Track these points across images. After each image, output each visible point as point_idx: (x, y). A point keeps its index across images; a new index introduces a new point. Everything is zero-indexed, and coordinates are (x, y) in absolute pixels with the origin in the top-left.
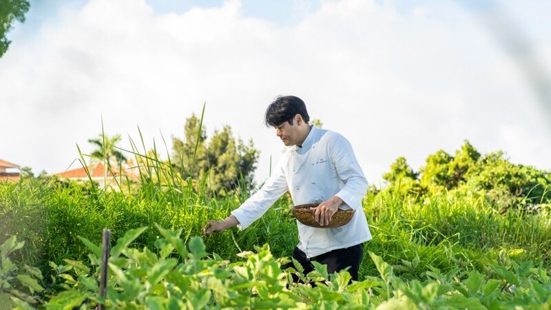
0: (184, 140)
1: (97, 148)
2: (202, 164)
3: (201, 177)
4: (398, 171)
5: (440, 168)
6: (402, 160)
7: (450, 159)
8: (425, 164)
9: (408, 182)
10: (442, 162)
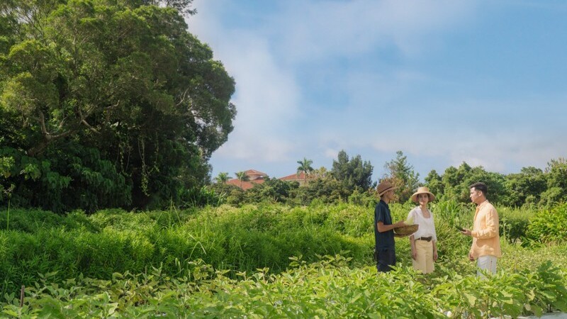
0: (338, 162)
1: (300, 165)
2: (346, 173)
3: (346, 179)
4: (432, 177)
5: (450, 175)
6: (434, 172)
7: (456, 170)
8: (444, 173)
9: (436, 182)
10: (452, 173)
